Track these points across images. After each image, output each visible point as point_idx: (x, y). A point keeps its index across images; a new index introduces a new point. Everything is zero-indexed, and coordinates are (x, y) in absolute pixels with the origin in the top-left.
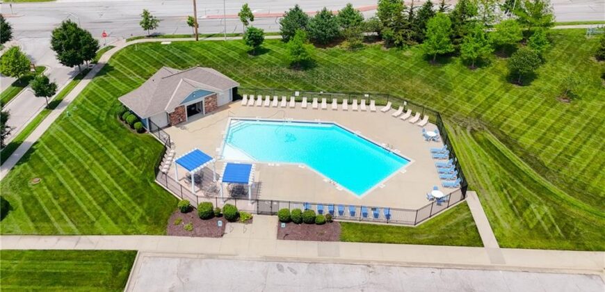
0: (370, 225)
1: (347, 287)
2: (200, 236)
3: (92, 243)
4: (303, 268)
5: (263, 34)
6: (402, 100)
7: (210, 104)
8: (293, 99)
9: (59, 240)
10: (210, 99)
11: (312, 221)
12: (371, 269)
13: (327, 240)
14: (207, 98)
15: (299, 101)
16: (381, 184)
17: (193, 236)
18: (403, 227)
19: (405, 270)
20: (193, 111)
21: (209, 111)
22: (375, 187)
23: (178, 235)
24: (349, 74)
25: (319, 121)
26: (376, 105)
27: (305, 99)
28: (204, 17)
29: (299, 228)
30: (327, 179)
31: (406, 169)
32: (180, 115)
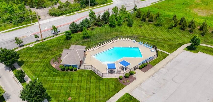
2: (132, 81)
3: (114, 99)
4: (157, 74)
6: (121, 37)
11: (145, 66)
18: (157, 58)
23: (128, 84)
26: (116, 40)
27: (101, 44)
28: (31, 35)
30: (133, 58)
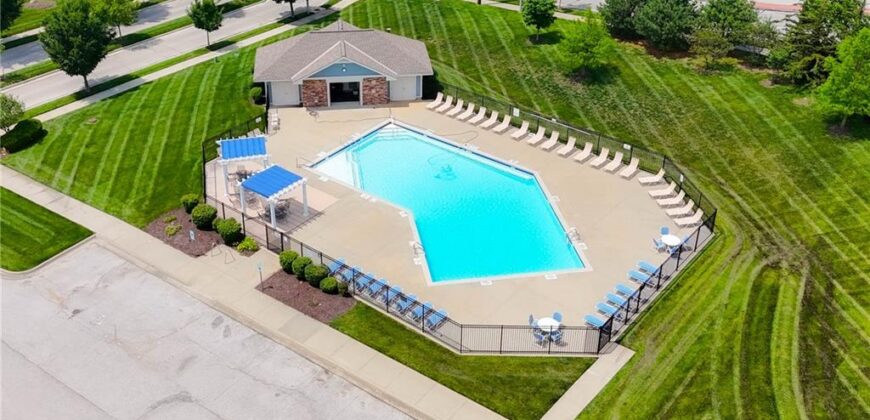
0: (396, 322)
1: (264, 383)
2: (174, 245)
4: (243, 333)
5: (553, 7)
7: (373, 91)
8: (507, 119)
9: (43, 191)
10: (374, 82)
11: (316, 283)
12: (324, 377)
13: (313, 317)
14: (369, 80)
15: (515, 124)
16: (487, 281)
17: (167, 242)
18: (440, 347)
19: (369, 400)
20: (343, 94)
21: (370, 102)
22: (475, 280)
23: (154, 235)
24: (656, 109)
25: (515, 164)
26: (642, 168)
27: (525, 125)
29: (295, 286)
30: (415, 243)
31: (558, 276)
32: (317, 93)
